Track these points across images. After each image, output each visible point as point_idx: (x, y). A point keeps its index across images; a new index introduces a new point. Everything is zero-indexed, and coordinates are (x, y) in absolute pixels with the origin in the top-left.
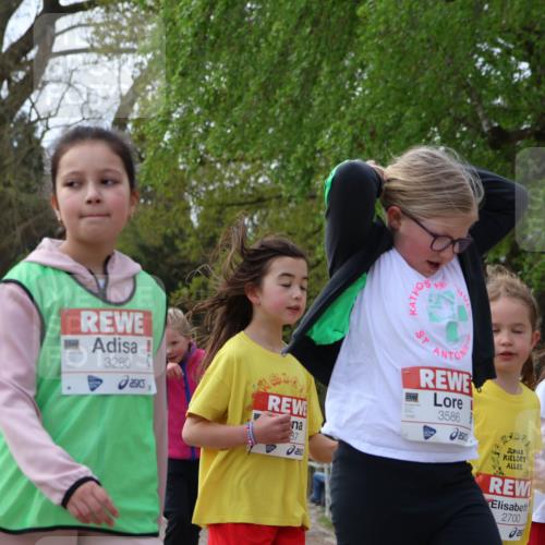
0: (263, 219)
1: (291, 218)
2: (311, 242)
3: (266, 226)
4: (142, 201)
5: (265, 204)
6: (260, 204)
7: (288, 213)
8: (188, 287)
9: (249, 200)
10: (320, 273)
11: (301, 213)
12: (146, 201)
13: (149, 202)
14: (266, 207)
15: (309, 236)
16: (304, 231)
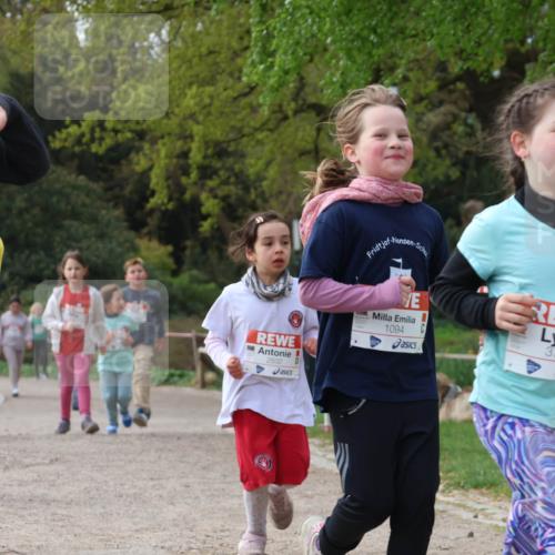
0: (175, 33)
1: (212, 30)
2: (239, 61)
3: (179, 43)
4: (9, 15)
5: (176, 12)
6: (169, 13)
7: (207, 23)
8: (80, 125)
9: (154, 8)
10: (255, 103)
11: (225, 24)
12: (13, 16)
13: (19, 17)
14: (177, 17)
15: (236, 54)
16: (229, 48)
